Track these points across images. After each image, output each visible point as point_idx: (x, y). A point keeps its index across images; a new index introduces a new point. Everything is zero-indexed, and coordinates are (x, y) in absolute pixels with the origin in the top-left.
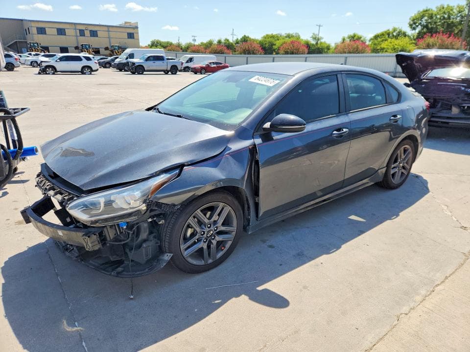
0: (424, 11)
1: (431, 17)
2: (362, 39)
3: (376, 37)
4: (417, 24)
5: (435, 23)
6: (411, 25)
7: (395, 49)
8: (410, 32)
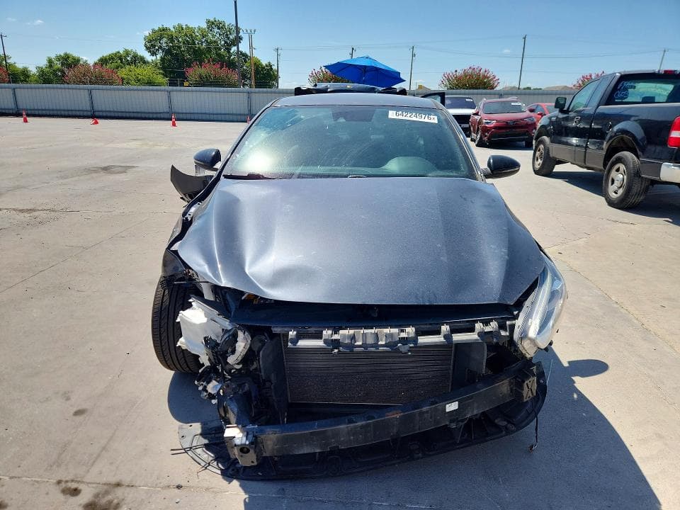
0: (160, 30)
1: (171, 39)
2: (81, 62)
3: (103, 61)
4: (157, 48)
5: (179, 47)
6: (148, 48)
7: (139, 80)
8: (149, 57)
